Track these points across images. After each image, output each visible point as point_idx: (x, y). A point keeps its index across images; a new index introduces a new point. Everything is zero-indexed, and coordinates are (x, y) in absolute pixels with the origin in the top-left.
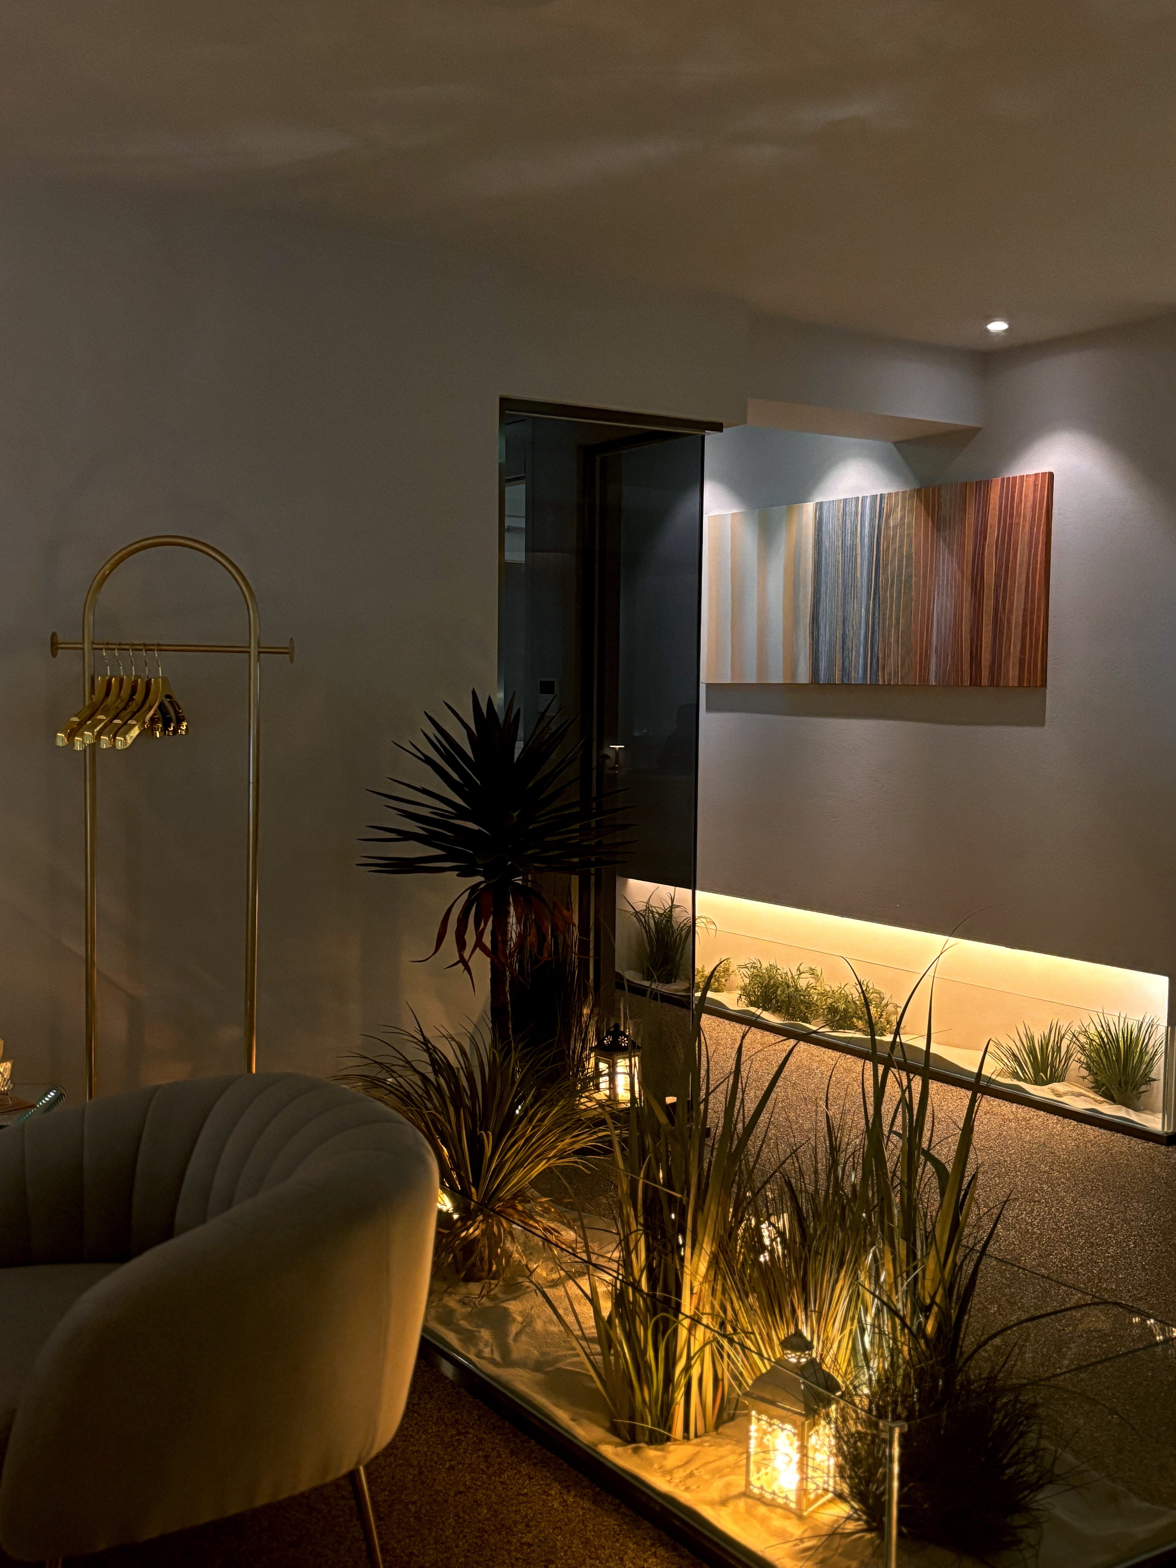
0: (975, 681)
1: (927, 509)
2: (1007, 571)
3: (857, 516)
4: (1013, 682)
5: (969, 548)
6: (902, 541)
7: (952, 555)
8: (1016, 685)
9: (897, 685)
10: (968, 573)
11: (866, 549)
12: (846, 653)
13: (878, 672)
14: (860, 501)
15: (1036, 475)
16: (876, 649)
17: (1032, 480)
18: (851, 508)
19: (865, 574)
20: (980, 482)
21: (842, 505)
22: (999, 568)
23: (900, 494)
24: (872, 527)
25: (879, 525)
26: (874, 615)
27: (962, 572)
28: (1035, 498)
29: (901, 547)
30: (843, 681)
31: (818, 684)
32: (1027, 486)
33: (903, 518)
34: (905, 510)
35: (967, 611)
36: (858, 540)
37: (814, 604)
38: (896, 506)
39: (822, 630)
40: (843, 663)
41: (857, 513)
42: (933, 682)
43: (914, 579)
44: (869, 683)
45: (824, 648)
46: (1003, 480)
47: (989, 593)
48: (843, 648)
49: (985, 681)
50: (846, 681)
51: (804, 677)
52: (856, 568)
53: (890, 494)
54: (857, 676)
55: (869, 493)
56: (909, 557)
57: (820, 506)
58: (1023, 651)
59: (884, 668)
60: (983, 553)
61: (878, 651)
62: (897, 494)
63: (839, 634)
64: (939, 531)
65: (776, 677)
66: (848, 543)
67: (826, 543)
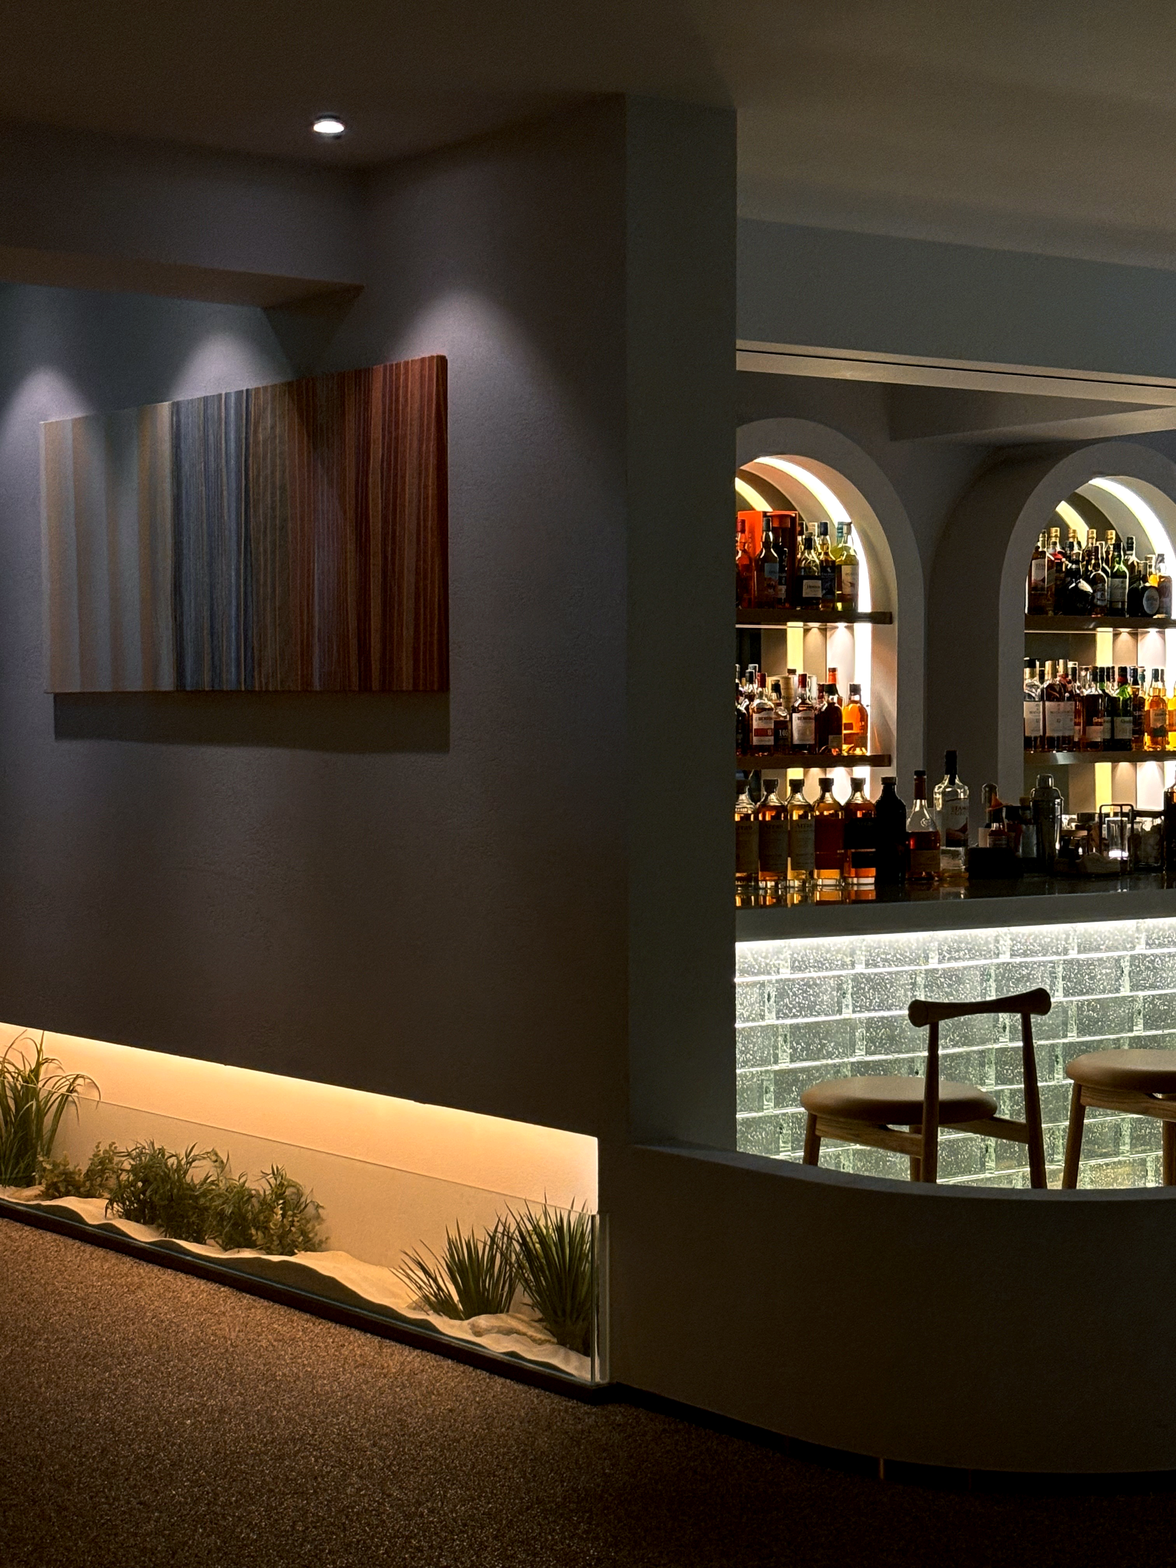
0: (365, 687)
1: (301, 416)
2: (395, 510)
3: (220, 424)
4: (407, 684)
5: (351, 475)
6: (274, 465)
7: (332, 487)
8: (411, 688)
9: (276, 691)
10: (351, 514)
11: (233, 475)
12: (215, 642)
13: (254, 671)
14: (223, 400)
15: (423, 360)
16: (250, 635)
17: (417, 367)
18: (212, 411)
19: (233, 516)
20: (360, 371)
21: (202, 404)
22: (385, 507)
23: (269, 389)
24: (238, 440)
25: (246, 439)
26: (246, 580)
27: (345, 512)
28: (422, 397)
29: (273, 472)
30: (213, 687)
31: (185, 691)
32: (413, 375)
33: (273, 427)
34: (275, 416)
35: (352, 576)
36: (223, 461)
37: (175, 567)
38: (265, 409)
39: (186, 608)
40: (213, 658)
41: (220, 418)
42: (317, 686)
43: (290, 525)
44: (243, 689)
45: (189, 634)
46: (385, 367)
47: (376, 545)
48: (212, 636)
49: (375, 685)
50: (217, 688)
51: (167, 683)
52: (222, 508)
53: (257, 390)
54: (230, 678)
55: (233, 389)
56: (283, 488)
57: (176, 408)
58: (417, 638)
59: (260, 665)
60: (367, 484)
61: (253, 637)
62: (265, 388)
63: (206, 614)
64: (315, 448)
65: (135, 683)
66: (213, 465)
67: (186, 467)
